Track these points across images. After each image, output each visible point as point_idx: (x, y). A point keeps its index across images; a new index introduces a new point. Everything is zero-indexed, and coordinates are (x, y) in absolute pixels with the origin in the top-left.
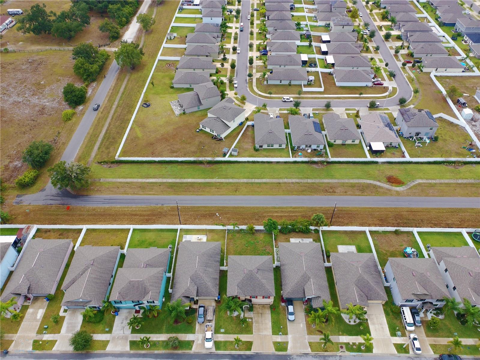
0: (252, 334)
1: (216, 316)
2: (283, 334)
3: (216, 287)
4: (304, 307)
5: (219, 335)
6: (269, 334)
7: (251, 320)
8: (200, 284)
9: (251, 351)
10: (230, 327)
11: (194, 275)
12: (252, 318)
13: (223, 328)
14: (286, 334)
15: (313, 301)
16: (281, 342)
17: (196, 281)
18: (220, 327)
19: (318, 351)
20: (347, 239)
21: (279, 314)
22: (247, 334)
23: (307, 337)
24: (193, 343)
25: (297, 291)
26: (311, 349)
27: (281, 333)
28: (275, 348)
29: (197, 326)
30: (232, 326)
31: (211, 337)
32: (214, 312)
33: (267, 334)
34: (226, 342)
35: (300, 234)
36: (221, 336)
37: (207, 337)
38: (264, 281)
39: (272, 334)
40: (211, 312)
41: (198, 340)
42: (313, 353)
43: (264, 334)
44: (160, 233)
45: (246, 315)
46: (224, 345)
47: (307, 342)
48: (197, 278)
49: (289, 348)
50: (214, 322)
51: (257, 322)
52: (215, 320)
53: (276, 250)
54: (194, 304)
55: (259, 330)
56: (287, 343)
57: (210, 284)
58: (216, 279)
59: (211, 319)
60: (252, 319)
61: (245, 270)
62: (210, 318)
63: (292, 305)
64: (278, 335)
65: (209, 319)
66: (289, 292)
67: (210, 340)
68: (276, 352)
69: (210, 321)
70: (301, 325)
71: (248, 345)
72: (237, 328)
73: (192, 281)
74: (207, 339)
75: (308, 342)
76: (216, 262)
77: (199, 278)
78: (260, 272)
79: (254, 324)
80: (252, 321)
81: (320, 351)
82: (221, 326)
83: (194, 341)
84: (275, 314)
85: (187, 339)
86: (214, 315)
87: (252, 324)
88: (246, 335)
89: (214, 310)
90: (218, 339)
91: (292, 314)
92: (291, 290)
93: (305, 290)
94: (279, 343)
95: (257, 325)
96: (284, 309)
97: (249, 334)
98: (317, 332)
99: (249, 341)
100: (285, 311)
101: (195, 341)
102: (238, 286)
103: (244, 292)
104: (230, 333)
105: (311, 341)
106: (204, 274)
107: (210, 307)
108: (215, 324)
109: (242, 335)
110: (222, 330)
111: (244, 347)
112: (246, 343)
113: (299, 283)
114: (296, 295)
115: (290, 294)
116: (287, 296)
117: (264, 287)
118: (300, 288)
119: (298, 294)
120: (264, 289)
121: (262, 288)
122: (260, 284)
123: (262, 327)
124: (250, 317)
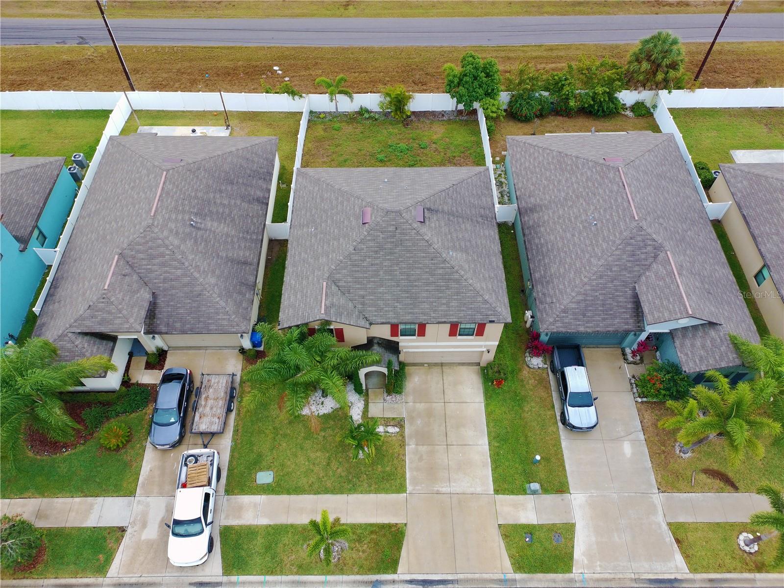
0: (401, 488)
1: (238, 414)
2: (545, 490)
3: (240, 293)
4: (628, 370)
5: (246, 499)
6: (479, 490)
7: (397, 430)
8: (165, 280)
9: (395, 572)
10: (301, 460)
11: (139, 244)
12: (403, 420)
13: (268, 468)
14: (562, 488)
15: (682, 345)
16: (541, 526)
17: (150, 271)
18: (256, 464)
19: (720, 568)
20: (759, 130)
21: (519, 400)
22: (377, 491)
23: (658, 499)
24: (119, 540)
25: (603, 305)
26: (687, 557)
27: (535, 486)
28: (511, 557)
29: (149, 461)
30: (313, 456)
31: (199, 513)
32: (232, 397)
33: (472, 490)
34: (276, 532)
36: (255, 505)
37: (179, 516)
38: (456, 257)
39: (497, 491)
40: (216, 399)
41: (144, 525)
42: (698, 576)
43: (459, 490)
45: (375, 410)
46: (268, 548)
47: (665, 527)
48: (152, 257)
49: (579, 553)
50: (226, 442)
51: (424, 438)
52: (236, 431)
53: (495, 170)
54: (146, 368)
55: (432, 472)
56: (569, 530)
57: (213, 280)
58: (245, 263)
59: (215, 428)
60: (400, 423)
61: (369, 210)
62: (212, 423)
63: (580, 362)
64: (523, 491)
65: (203, 427)
66: (565, 311)
67: (196, 528)
68: (518, 576)
69: (208, 438)
70: (627, 448)
71: (384, 541)
72: (334, 464)
73: (127, 270)
74: (177, 523)
75: (669, 524)
77: (162, 255)
78: (434, 221)
79: (410, 448)
80: (402, 434)
81: (735, 570)
82: (260, 455)
83: (123, 530)
84: (505, 400)
85: (91, 522)
86: (229, 410)
87: (403, 445)
88: (372, 496)
89: (233, 389)
90: (239, 517)
91: (585, 400)
92: (578, 302)
93: (643, 298)
94: (529, 530)
95: (423, 449)
96: (543, 383)
97: (387, 491)
98: (703, 477)
99: (390, 526)
100: (547, 388)
101: (129, 531)
102: (333, 281)
103: (363, 304)
104: (298, 490)
105: (681, 519)
106: (189, 243)
107: (214, 380)
108: (233, 450)
109: (353, 497)
110: (265, 477)
111: (364, 551)
112: (372, 532)
113: (611, 271)
114: (599, 321)
115: (571, 319)
116: (557, 327)
117: (457, 281)
118: (617, 290)
119: (607, 319)
120: (458, 293)
121: (448, 288)
122: (440, 271)
123: (447, 460)
124: (393, 419)
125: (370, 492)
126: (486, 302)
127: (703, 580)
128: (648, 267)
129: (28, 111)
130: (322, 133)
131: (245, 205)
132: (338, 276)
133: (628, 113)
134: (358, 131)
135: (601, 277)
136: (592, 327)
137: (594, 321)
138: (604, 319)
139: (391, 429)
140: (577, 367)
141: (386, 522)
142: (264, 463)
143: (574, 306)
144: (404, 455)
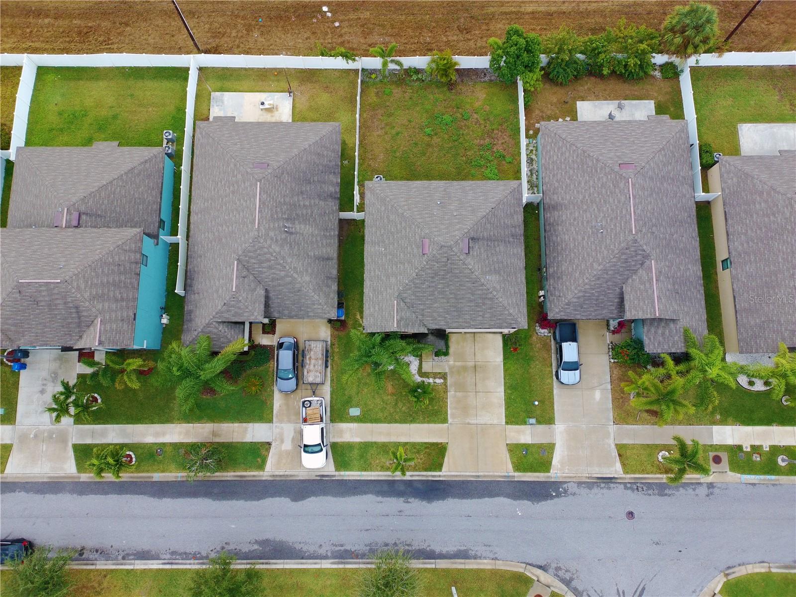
0: (445, 421)
1: (332, 368)
2: (539, 422)
3: (328, 286)
4: (609, 338)
5: (344, 426)
6: (495, 422)
7: (442, 381)
8: (273, 280)
9: (440, 470)
10: (378, 401)
11: (250, 252)
12: (446, 374)
13: (356, 407)
14: (550, 421)
15: (649, 331)
16: (533, 445)
17: (261, 272)
18: (348, 403)
19: (643, 472)
20: (771, 99)
21: (528, 359)
22: (429, 422)
23: (612, 428)
24: (268, 450)
25: (597, 300)
26: (624, 465)
27: (533, 421)
28: (512, 463)
29: (278, 401)
30: (385, 398)
31: (319, 441)
32: (327, 357)
33: (490, 422)
34: (366, 447)
35: (614, 85)
36: (351, 429)
37: (306, 442)
38: (492, 280)
39: (507, 423)
40: (317, 359)
41: (282, 441)
42: (628, 476)
43: (482, 422)
44: (131, 82)
45: (427, 367)
46: (362, 456)
47: (613, 446)
48: (261, 262)
49: (556, 461)
50: (327, 389)
51: (461, 387)
52: (332, 380)
53: (527, 145)
54: (263, 333)
55: (465, 410)
56: (551, 447)
57: (307, 278)
58: (328, 259)
59: (318, 380)
60: (444, 376)
61: (427, 241)
62: (316, 377)
63: (574, 339)
64: (525, 423)
65: (311, 379)
66: (568, 304)
67: (318, 448)
68: (516, 474)
69: (314, 388)
70: (598, 395)
71: (434, 453)
72: (400, 405)
73: (245, 273)
74: (305, 446)
75: (616, 445)
76: (325, 199)
77: (269, 260)
78: (477, 248)
79: (451, 394)
80: (445, 384)
81: (652, 473)
82: (350, 397)
83: (269, 444)
84: (517, 359)
85: (248, 439)
86: (326, 367)
87: (446, 392)
88: (426, 425)
89: (327, 351)
90: (341, 437)
91: (573, 366)
92: (579, 298)
93: (626, 297)
94: (526, 447)
95: (459, 394)
96: (546, 347)
97: (435, 422)
98: (645, 415)
99: (437, 444)
100: (549, 350)
101: (273, 444)
102: (401, 298)
103: (423, 315)
104: (377, 421)
105: (625, 442)
106: (286, 248)
107: (313, 344)
108: (332, 394)
109: (413, 426)
110: (355, 412)
111: (421, 459)
112: (426, 448)
113: (607, 274)
114: (592, 311)
115: (572, 310)
116: (561, 315)
117: (491, 299)
118: (609, 289)
119: (598, 310)
120: (490, 308)
121: (484, 304)
122: (479, 292)
123: (475, 402)
124: (440, 373)
125: (422, 423)
126: (510, 314)
127: (631, 478)
128: (635, 272)
129: (105, 68)
130: (375, 99)
131: (322, 203)
132: (405, 295)
133: (657, 74)
134: (407, 96)
135: (599, 279)
136: (586, 316)
137: (589, 311)
138: (596, 310)
139: (438, 381)
140: (571, 343)
141: (435, 441)
142: (353, 402)
143: (575, 300)
144: (447, 398)
